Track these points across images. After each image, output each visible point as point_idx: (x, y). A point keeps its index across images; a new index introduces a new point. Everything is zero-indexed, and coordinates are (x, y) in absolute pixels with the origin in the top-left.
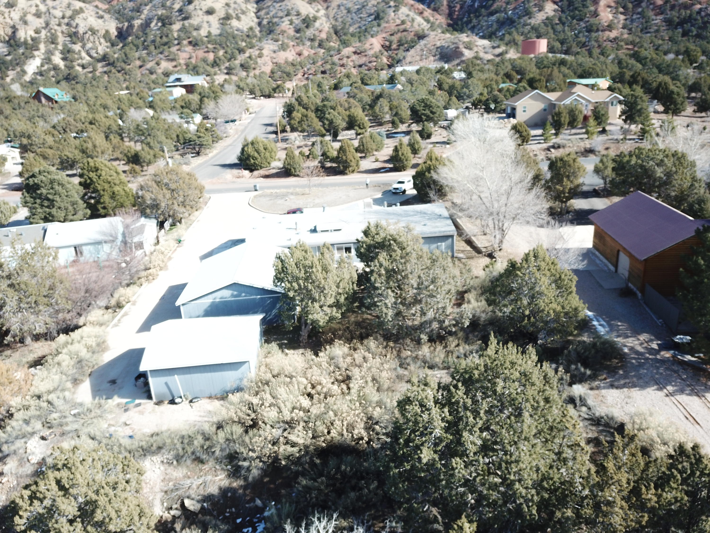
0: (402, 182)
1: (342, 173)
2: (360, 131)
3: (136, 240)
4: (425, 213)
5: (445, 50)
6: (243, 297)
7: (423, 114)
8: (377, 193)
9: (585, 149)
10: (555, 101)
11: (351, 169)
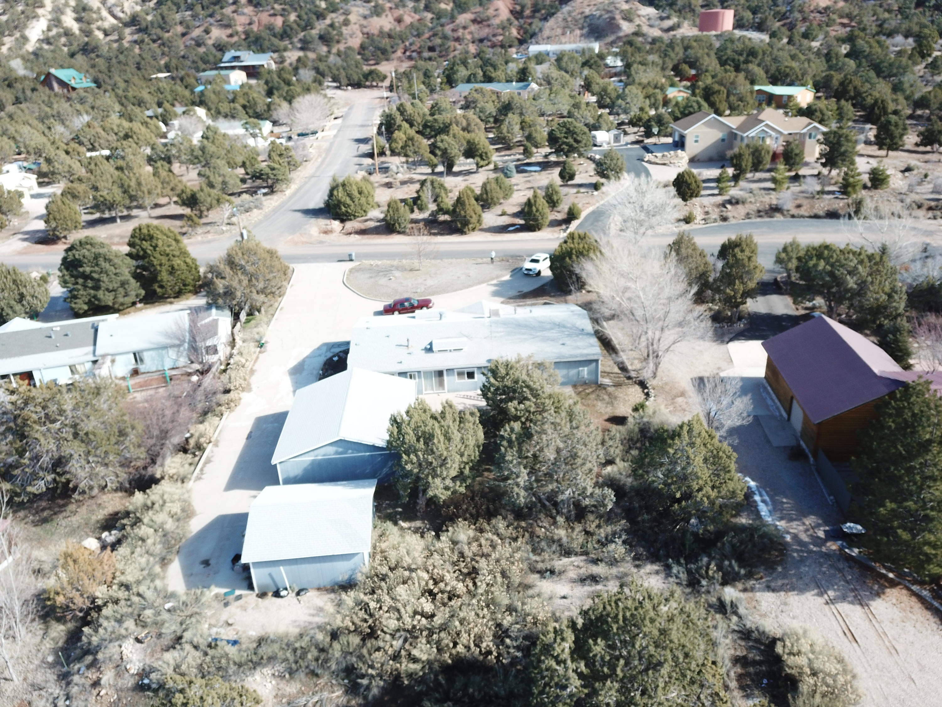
0: (536, 261)
1: (460, 231)
2: (482, 163)
3: (209, 343)
4: (564, 327)
5: (596, 22)
6: (349, 454)
7: (564, 143)
8: (504, 272)
9: (770, 205)
10: (736, 129)
11: (470, 226)
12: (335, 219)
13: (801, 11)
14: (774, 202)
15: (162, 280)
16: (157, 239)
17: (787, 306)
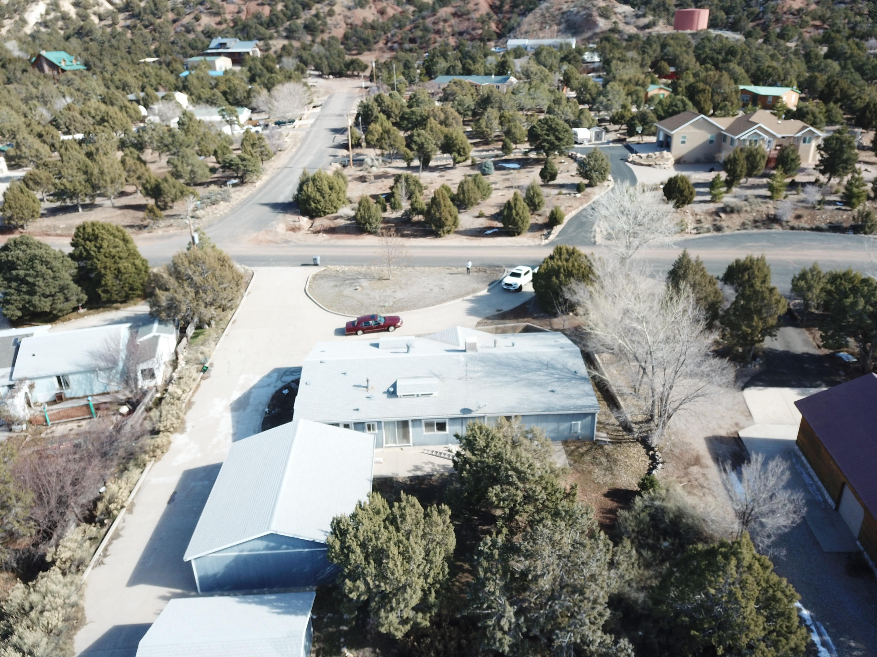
0: (517, 275)
2: (459, 159)
3: (144, 366)
4: (553, 368)
5: (572, 18)
6: (283, 550)
7: (545, 140)
8: (481, 286)
9: (768, 216)
10: (726, 131)
12: (304, 215)
13: (774, 13)
14: (772, 212)
15: (106, 285)
16: (103, 239)
17: (806, 342)
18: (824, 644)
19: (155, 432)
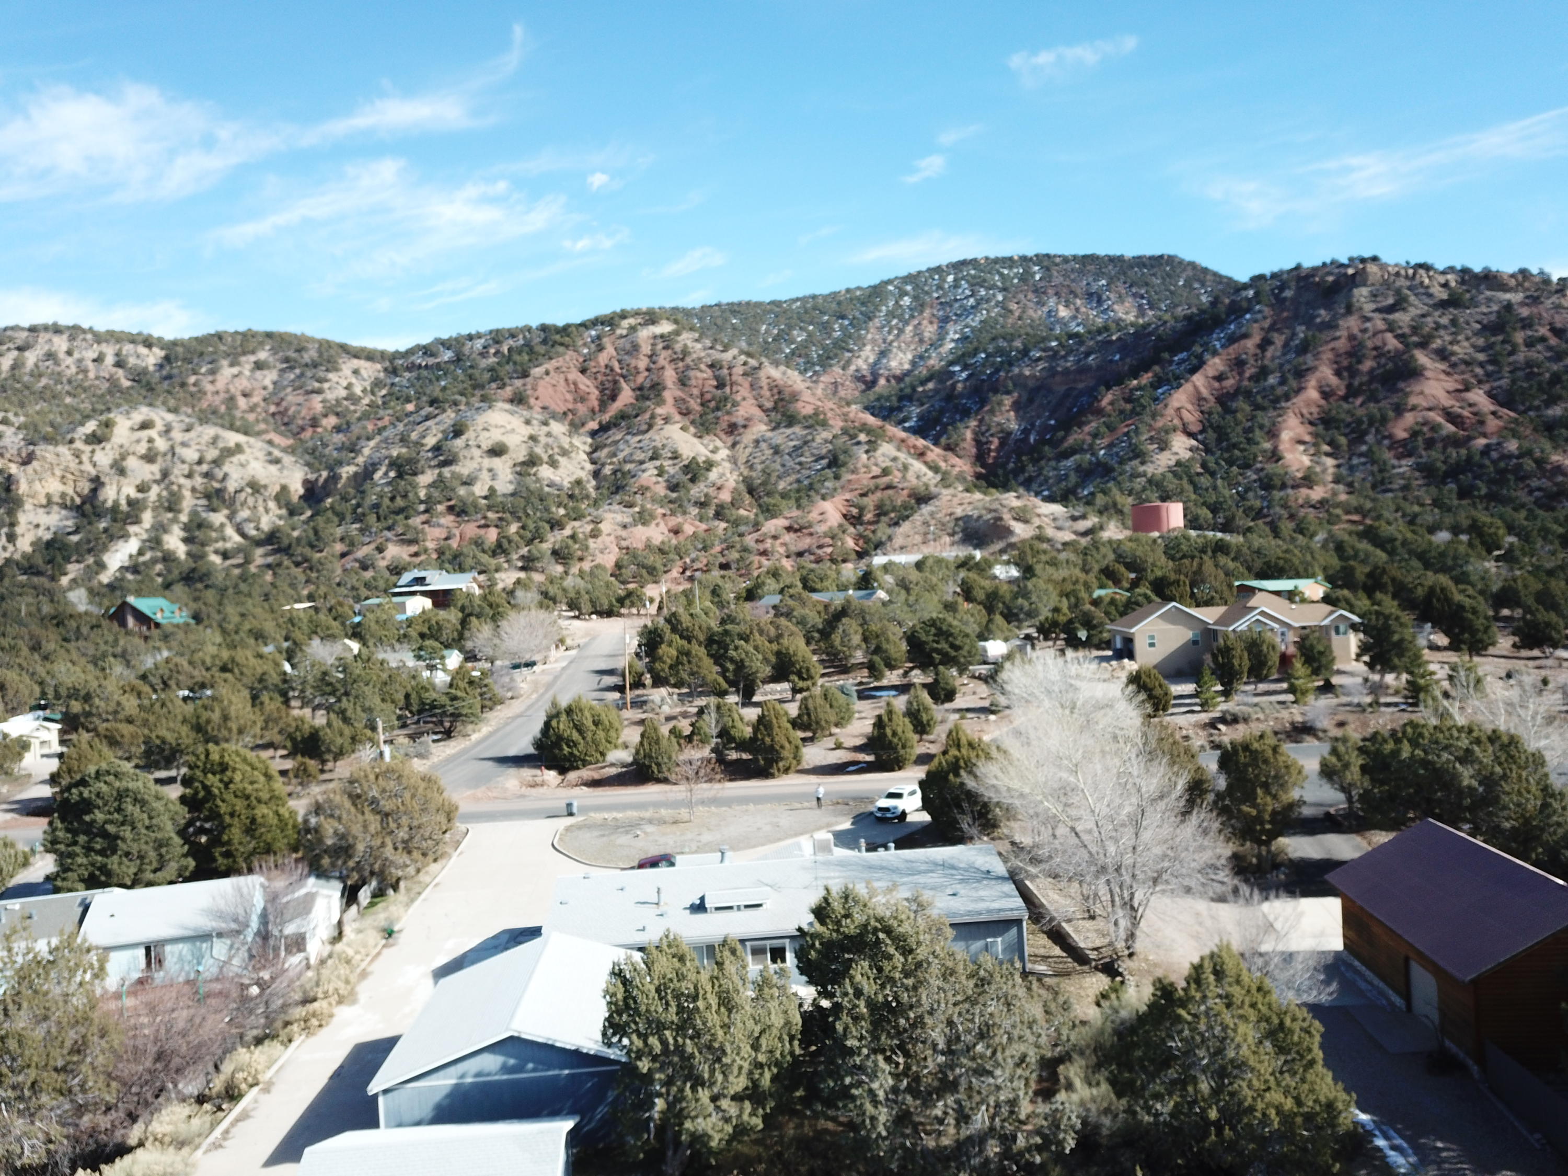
0: (898, 796)
1: (763, 773)
2: (801, 684)
3: (290, 929)
4: (953, 867)
5: (974, 524)
6: (530, 1072)
7: (935, 650)
8: (840, 819)
9: (1292, 723)
10: (1214, 624)
11: (781, 764)
12: (549, 768)
13: (1285, 506)
14: (1299, 718)
16: (234, 770)
17: (1357, 847)
18: (1394, 1148)
19: (308, 1000)
